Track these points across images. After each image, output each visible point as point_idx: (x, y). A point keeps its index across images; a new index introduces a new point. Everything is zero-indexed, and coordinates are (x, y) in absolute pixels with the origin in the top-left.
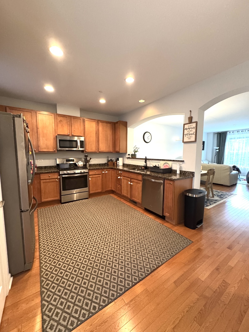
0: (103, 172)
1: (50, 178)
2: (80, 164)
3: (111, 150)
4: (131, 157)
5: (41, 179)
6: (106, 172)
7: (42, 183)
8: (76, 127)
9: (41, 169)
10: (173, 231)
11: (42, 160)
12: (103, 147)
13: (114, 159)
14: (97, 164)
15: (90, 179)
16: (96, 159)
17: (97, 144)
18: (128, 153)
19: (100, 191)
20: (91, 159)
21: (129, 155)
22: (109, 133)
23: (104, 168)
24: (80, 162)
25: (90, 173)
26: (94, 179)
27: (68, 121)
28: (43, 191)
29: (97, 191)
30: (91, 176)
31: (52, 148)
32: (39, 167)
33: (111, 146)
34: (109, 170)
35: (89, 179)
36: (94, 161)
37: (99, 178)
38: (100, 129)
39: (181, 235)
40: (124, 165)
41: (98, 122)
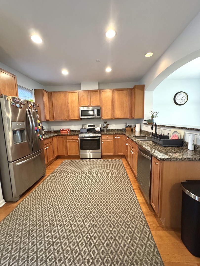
0: (115, 137)
1: (73, 139)
2: (98, 129)
3: (127, 116)
4: (147, 123)
5: (67, 139)
6: (119, 137)
7: (68, 142)
8: (94, 98)
9: (73, 132)
10: (150, 236)
11: (74, 126)
12: (118, 114)
13: (133, 125)
14: (115, 130)
15: (103, 142)
16: (115, 125)
17: (112, 111)
18: (145, 119)
19: (112, 154)
20: (108, 125)
21: (145, 120)
22: (125, 99)
23: (116, 134)
24: (98, 127)
25: (103, 138)
26: (106, 143)
27: (88, 94)
28: (68, 148)
29: (109, 154)
30: (104, 140)
31: (77, 117)
32: (72, 130)
33: (127, 112)
34: (122, 135)
35: (101, 143)
36: (112, 127)
37: (111, 142)
38: (116, 97)
39: (158, 252)
40: (141, 131)
41: (114, 91)
